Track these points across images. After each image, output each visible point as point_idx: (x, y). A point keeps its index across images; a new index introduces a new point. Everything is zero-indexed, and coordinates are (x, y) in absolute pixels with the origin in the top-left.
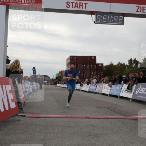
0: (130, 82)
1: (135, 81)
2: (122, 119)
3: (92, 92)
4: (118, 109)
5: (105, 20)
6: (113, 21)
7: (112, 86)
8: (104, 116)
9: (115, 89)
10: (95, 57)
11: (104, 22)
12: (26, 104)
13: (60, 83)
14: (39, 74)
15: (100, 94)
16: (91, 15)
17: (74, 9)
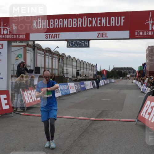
5: (74, 45)
17: (50, 39)
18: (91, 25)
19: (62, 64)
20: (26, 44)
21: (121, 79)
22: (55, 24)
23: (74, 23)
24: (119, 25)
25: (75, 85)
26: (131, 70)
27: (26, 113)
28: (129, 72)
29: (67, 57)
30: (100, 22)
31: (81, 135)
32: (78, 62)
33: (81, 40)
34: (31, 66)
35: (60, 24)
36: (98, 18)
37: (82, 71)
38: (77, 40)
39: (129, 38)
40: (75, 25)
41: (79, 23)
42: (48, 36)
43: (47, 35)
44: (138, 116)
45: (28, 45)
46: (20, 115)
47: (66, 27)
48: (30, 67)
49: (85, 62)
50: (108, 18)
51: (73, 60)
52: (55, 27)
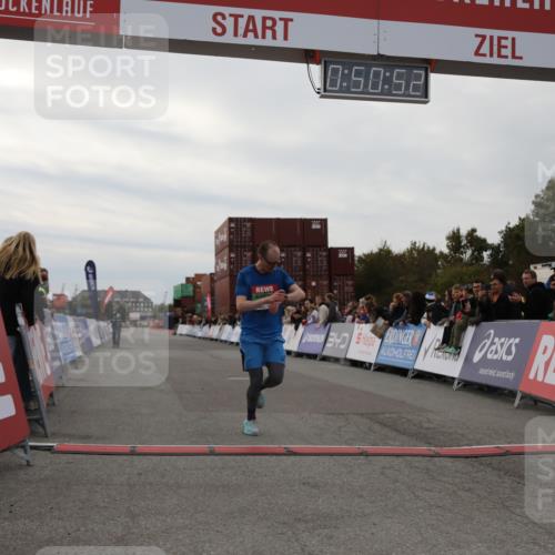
0: (452, 318)
1: (471, 314)
2: (424, 456)
3: (312, 357)
4: (408, 420)
5: (357, 84)
6: (389, 89)
7: (388, 334)
8: (356, 447)
9: (398, 345)
10: (324, 222)
11: (356, 93)
12: (56, 402)
13: (192, 323)
14: (111, 288)
15: (342, 362)
16: (305, 65)
17: (241, 40)
42: (229, 23)
43: (224, 18)
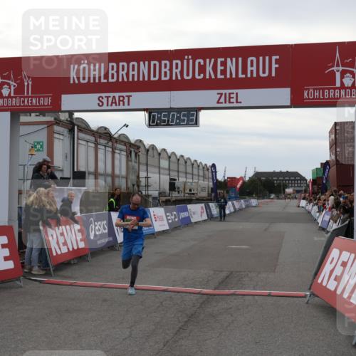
5: (164, 121)
6: (179, 121)
11: (163, 125)
17: (110, 108)
18: (202, 76)
19: (136, 165)
20: (52, 119)
21: (273, 199)
22: (121, 72)
23: (163, 70)
24: (266, 75)
25: (166, 212)
26: (295, 177)
27: (52, 280)
28: (292, 183)
29: (147, 147)
30: (222, 68)
31: (180, 328)
32: (173, 159)
33: (179, 110)
34: (65, 169)
35: (131, 73)
36: (220, 60)
37: (182, 179)
38: (171, 109)
39: (289, 104)
40: (165, 76)
41: (174, 70)
42: (105, 100)
43: (103, 98)
44: (311, 285)
45: (58, 122)
46: (37, 283)
47: (146, 79)
48: (62, 171)
49: (189, 159)
50: (240, 59)
51: (161, 156)
52: (120, 80)
